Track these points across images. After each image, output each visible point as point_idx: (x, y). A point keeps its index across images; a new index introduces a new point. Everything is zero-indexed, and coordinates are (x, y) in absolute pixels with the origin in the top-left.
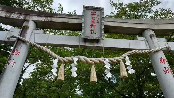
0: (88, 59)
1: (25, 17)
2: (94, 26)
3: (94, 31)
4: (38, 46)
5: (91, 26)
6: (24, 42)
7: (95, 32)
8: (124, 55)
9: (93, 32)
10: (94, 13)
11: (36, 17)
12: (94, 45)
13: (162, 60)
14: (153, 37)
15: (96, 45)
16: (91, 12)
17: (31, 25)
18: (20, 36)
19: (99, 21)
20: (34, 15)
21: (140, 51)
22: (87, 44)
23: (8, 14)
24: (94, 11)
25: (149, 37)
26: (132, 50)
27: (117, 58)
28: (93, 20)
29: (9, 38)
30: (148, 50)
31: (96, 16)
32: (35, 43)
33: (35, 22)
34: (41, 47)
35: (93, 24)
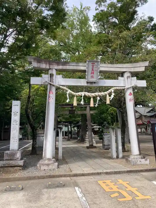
0: (89, 94)
1: (50, 67)
2: (93, 73)
4: (61, 87)
5: (91, 73)
6: (53, 86)
7: (93, 77)
10: (94, 64)
11: (56, 66)
12: (92, 84)
13: (130, 94)
14: (129, 78)
15: (94, 85)
16: (92, 64)
17: (54, 72)
18: (50, 82)
20: (54, 64)
21: (119, 88)
22: (89, 85)
23: (39, 64)
25: (126, 78)
26: (114, 87)
27: (105, 93)
28: (93, 69)
29: (44, 83)
30: (123, 87)
31: (95, 66)
32: (60, 85)
33: (56, 69)
34: (63, 87)
35: (93, 72)
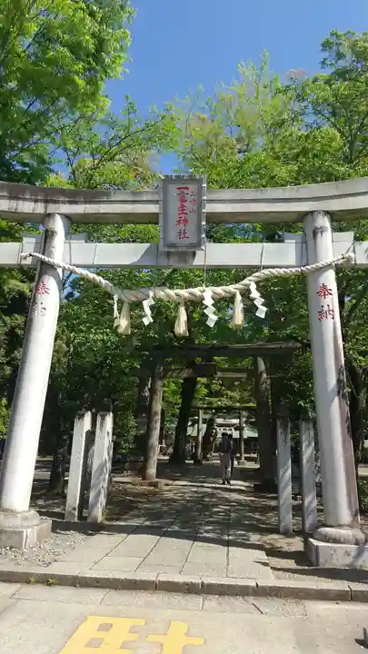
0: (171, 292)
1: (46, 208)
2: (186, 221)
3: (185, 233)
4: (79, 270)
5: (179, 222)
7: (186, 235)
8: (246, 281)
9: (182, 234)
10: (185, 191)
11: (67, 204)
13: (324, 291)
14: (319, 235)
16: (179, 188)
18: (43, 254)
19: (195, 207)
20: (62, 199)
21: (282, 271)
23: (13, 203)
24: (184, 186)
25: (311, 234)
26: (265, 267)
27: (231, 288)
28: (182, 208)
31: (188, 198)
34: (84, 272)
35: (183, 216)
